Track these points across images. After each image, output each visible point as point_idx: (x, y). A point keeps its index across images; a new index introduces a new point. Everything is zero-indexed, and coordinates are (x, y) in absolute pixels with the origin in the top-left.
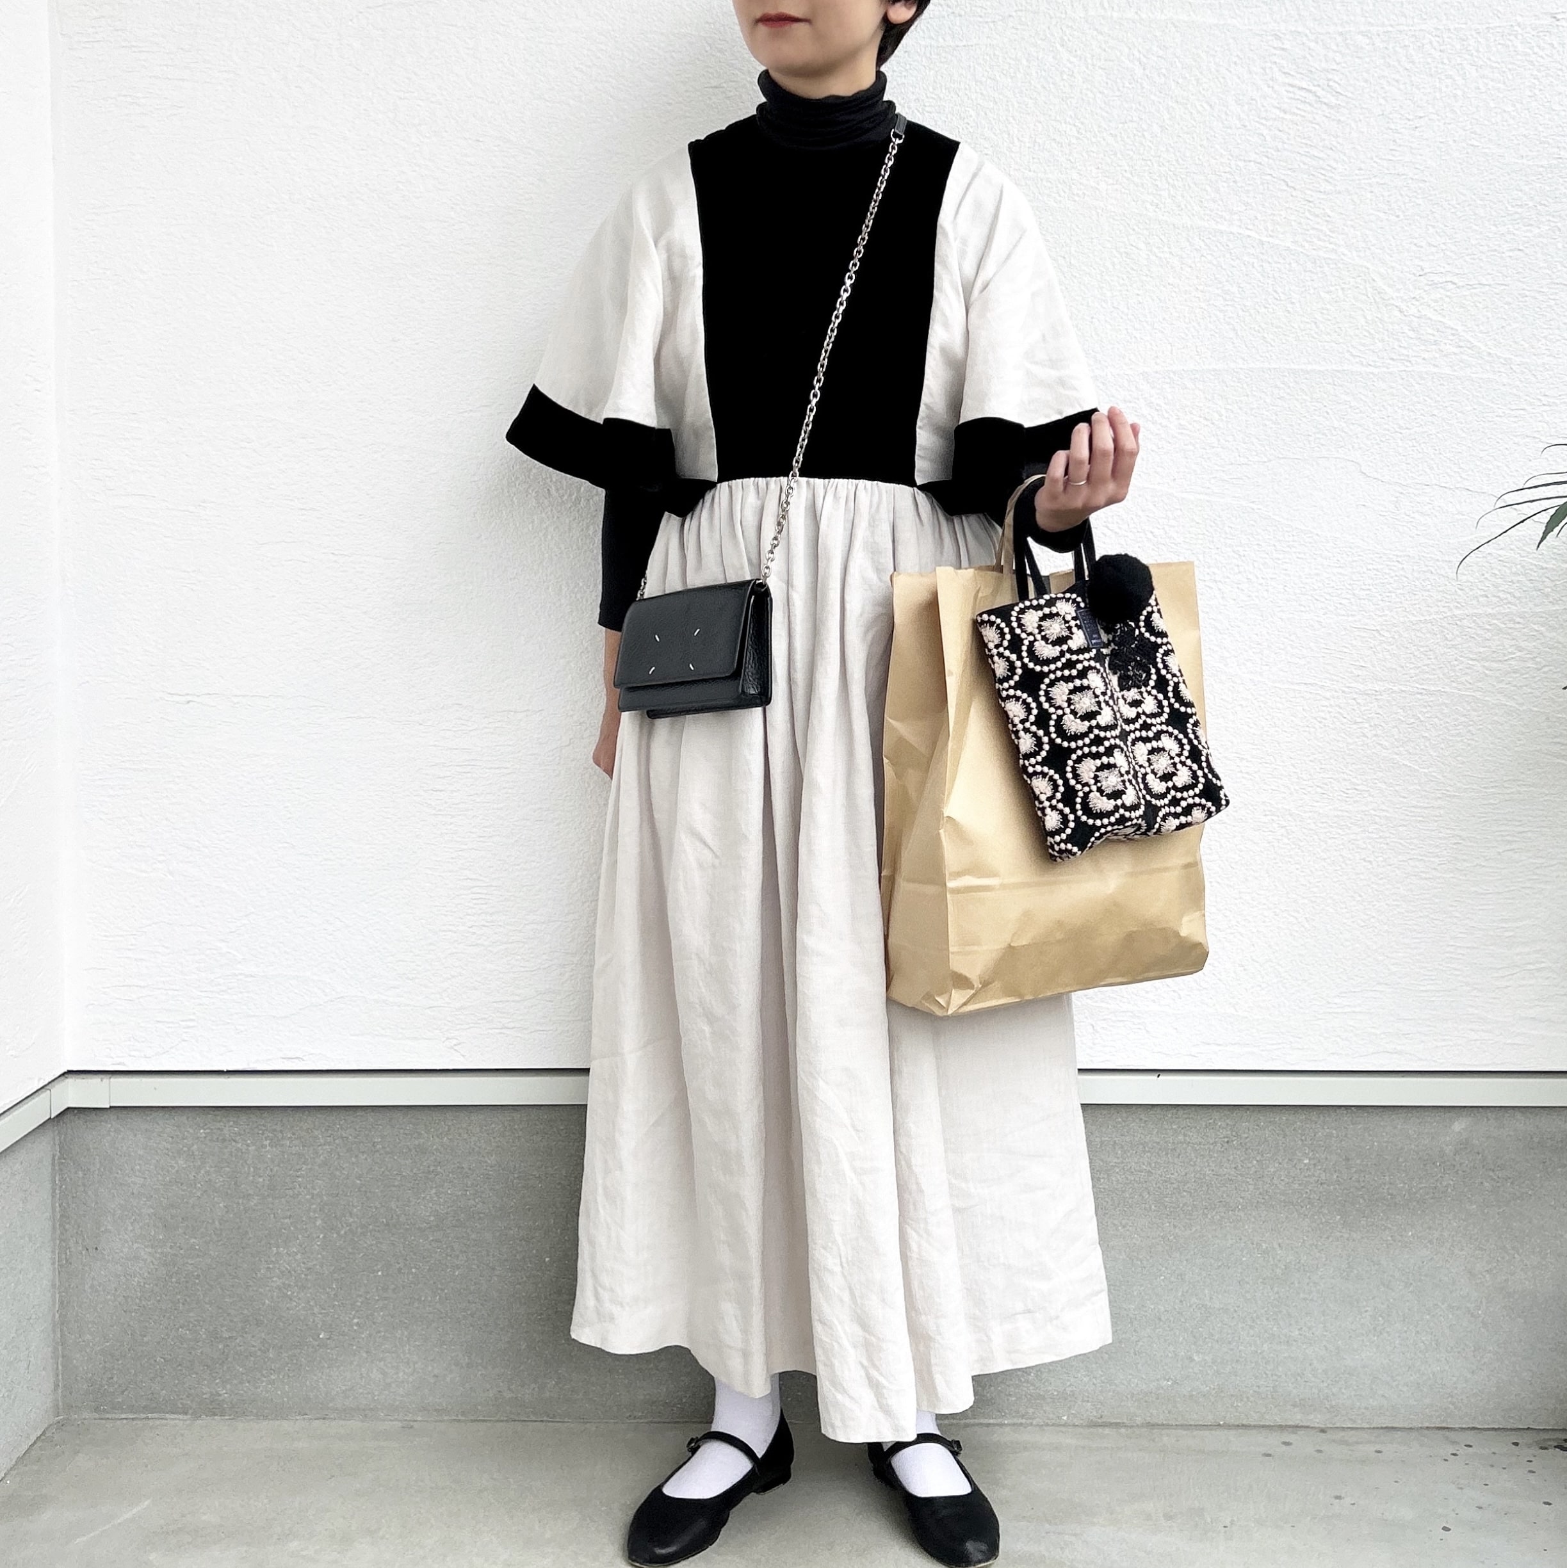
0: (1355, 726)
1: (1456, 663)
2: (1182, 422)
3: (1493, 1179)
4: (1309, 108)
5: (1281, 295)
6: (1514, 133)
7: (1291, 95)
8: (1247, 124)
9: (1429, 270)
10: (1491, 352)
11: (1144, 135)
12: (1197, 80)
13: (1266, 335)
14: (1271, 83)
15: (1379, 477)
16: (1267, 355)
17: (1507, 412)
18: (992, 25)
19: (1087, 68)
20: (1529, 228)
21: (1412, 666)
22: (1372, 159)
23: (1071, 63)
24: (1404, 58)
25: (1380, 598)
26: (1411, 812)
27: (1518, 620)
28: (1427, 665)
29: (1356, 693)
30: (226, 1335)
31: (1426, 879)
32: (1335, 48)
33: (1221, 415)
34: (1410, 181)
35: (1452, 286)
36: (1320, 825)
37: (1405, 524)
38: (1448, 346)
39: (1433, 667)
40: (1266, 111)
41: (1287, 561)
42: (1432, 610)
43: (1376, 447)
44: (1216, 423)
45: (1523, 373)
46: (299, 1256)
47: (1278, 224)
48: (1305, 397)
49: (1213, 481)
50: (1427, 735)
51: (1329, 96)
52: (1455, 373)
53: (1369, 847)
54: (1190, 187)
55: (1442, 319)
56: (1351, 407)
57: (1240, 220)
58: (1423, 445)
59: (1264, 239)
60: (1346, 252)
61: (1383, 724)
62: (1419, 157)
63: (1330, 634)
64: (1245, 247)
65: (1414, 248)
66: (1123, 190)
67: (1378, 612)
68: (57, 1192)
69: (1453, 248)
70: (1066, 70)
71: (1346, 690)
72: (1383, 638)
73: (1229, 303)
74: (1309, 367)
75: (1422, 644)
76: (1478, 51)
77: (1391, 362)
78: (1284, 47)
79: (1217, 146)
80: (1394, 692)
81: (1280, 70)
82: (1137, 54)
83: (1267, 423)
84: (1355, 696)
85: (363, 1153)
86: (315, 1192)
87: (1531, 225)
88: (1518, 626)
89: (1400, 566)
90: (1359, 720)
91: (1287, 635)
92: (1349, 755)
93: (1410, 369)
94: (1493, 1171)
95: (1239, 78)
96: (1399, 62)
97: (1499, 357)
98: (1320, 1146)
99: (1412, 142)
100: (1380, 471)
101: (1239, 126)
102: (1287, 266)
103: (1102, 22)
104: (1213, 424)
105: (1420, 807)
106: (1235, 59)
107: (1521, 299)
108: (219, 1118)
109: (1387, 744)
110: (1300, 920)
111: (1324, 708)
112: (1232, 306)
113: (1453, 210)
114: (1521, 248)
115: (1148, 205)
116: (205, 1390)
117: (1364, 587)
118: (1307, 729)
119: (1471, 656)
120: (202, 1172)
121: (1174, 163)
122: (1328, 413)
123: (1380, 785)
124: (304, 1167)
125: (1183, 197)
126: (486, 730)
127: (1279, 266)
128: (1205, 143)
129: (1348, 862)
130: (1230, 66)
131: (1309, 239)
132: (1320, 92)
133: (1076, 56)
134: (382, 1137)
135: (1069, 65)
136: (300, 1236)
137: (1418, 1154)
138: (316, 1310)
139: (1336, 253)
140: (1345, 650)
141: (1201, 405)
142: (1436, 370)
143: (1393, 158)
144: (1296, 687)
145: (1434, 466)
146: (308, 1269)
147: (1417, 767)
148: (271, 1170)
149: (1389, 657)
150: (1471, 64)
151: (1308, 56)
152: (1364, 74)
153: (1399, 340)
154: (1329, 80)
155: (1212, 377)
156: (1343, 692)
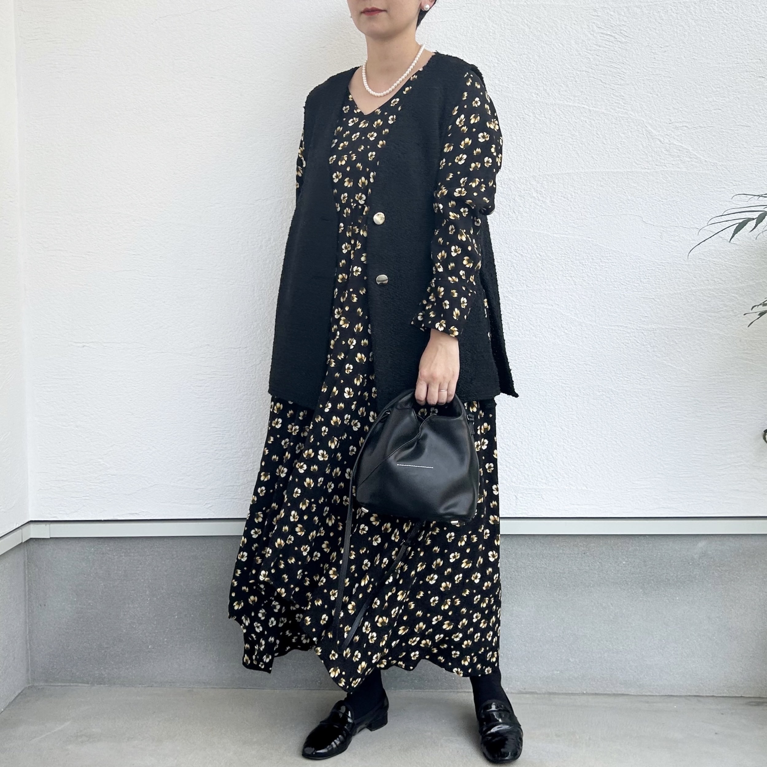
0: (643, 347)
1: (693, 314)
2: (553, 200)
3: (719, 571)
4: (611, 44)
5: (600, 135)
6: (715, 52)
7: (603, 38)
8: (581, 53)
9: (674, 121)
10: (706, 160)
11: (530, 61)
12: (556, 33)
13: (593, 156)
14: (592, 33)
15: (652, 223)
16: (595, 165)
17: (715, 189)
18: (454, 11)
19: (502, 29)
20: (724, 98)
21: (671, 316)
22: (643, 67)
23: (494, 27)
24: (658, 18)
25: (654, 283)
26: (673, 389)
27: (724, 291)
28: (679, 315)
29: (643, 330)
30: (106, 646)
31: (681, 421)
32: (623, 14)
33: (572, 195)
34: (663, 78)
35: (685, 128)
36: (627, 396)
37: (665, 246)
38: (685, 158)
39: (682, 316)
40: (590, 46)
41: (607, 267)
42: (681, 288)
43: (650, 209)
44: (570, 199)
45: (723, 170)
46: (138, 609)
47: (598, 101)
48: (614, 185)
49: (569, 228)
50: (680, 350)
51: (621, 37)
52: (689, 171)
53: (652, 406)
54: (553, 84)
55: (681, 145)
56: (637, 189)
57: (579, 100)
58: (673, 207)
59: (591, 108)
60: (632, 113)
61: (657, 345)
62: (667, 65)
63: (629, 301)
64: (582, 113)
65: (666, 110)
66: (521, 88)
67: (653, 289)
68: (27, 578)
69: (685, 109)
70: (491, 31)
71: (638, 328)
72: (656, 302)
73: (575, 140)
74: (615, 170)
75: (676, 305)
76: (695, 13)
77: (656, 167)
78: (598, 15)
79: (566, 65)
80: (662, 329)
81: (597, 27)
82: (526, 22)
83: (595, 198)
84: (643, 331)
85: (168, 559)
86: (146, 578)
87: (725, 97)
88: (724, 295)
89: (664, 267)
90: (645, 344)
91: (608, 302)
92: (640, 361)
93: (666, 170)
94: (719, 567)
95: (576, 31)
96: (656, 20)
97: (711, 163)
98: (630, 555)
99: (663, 59)
100: (652, 220)
101: (577, 54)
102: (603, 121)
103: (509, 7)
104: (568, 200)
105: (677, 386)
106: (574, 22)
107: (721, 134)
108: (100, 543)
109: (659, 355)
110: (618, 443)
111: (628, 338)
112: (576, 142)
113: (685, 91)
114: (720, 108)
115: (533, 95)
116: (96, 672)
117: (646, 277)
118: (619, 349)
119: (701, 310)
120: (93, 568)
121: (545, 73)
122: (625, 192)
123: (657, 376)
124: (140, 566)
125: (550, 89)
126: (220, 357)
127: (598, 121)
128: (561, 63)
129: (642, 414)
130: (571, 25)
131: (613, 108)
132: (617, 36)
133: (496, 24)
134: (176, 551)
135: (493, 29)
136: (139, 599)
137: (680, 558)
138: (147, 634)
139: (627, 114)
140: (637, 308)
141: (562, 190)
142: (679, 170)
143: (653, 66)
144: (613, 328)
145: (680, 217)
146: (143, 615)
147: (675, 367)
148: (125, 568)
149: (659, 311)
150: (692, 19)
151: (611, 19)
152: (638, 26)
153: (660, 156)
154: (621, 30)
155: (567, 177)
156: (637, 329)
